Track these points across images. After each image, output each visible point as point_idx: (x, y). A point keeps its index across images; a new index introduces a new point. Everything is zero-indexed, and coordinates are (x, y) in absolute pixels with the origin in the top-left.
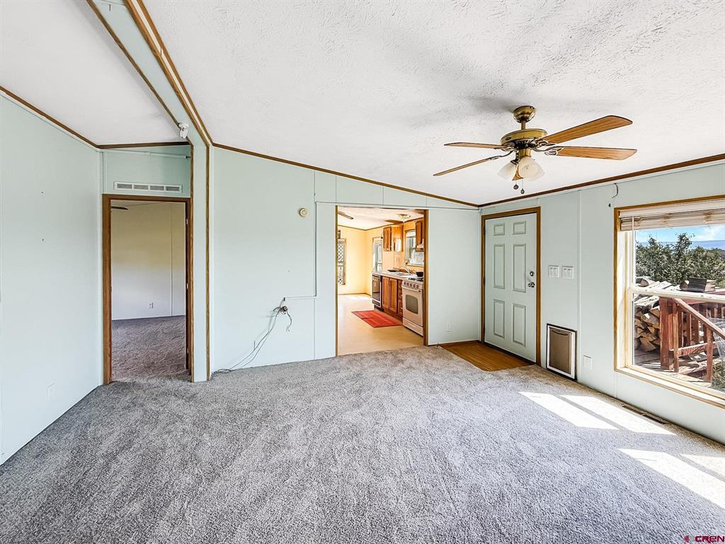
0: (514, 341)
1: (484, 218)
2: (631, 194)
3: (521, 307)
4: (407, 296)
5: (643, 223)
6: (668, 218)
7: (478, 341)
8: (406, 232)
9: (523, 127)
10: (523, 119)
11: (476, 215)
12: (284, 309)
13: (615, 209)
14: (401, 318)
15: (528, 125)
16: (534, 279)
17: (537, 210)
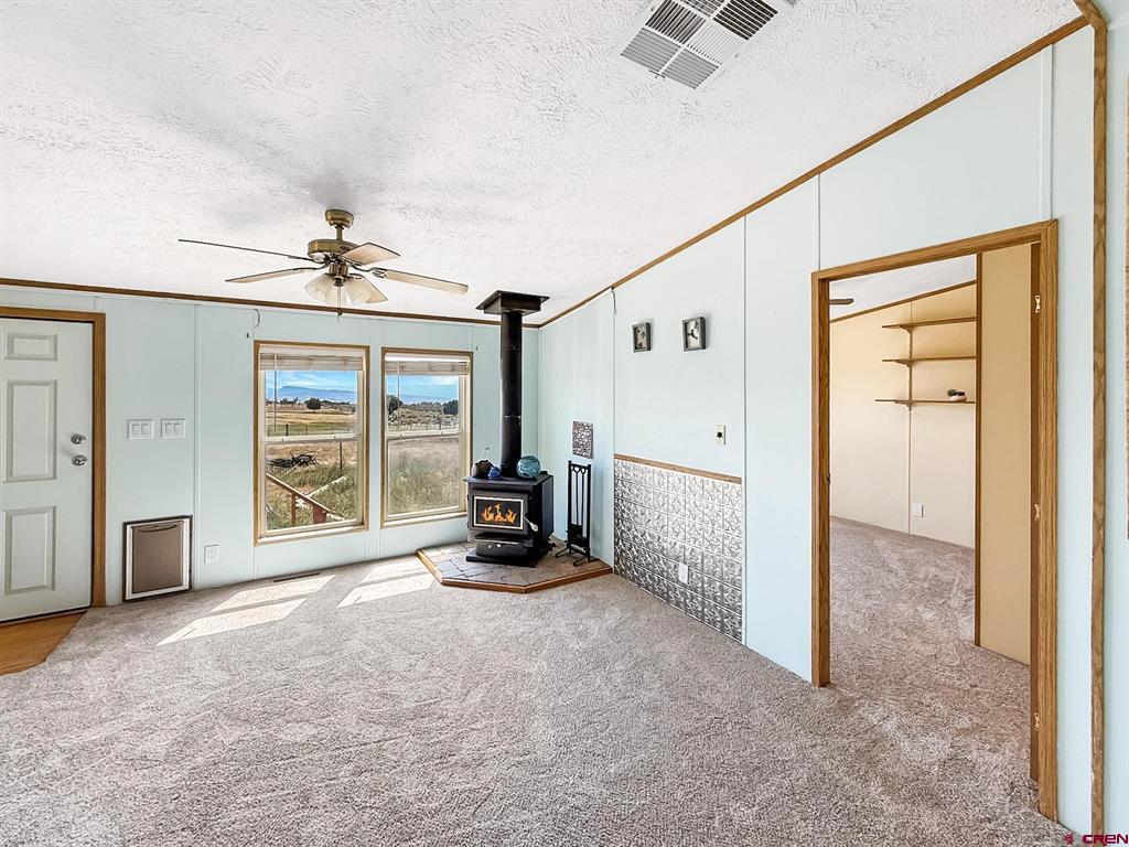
0: (10, 591)
5: (287, 362)
6: (312, 359)
9: (340, 234)
10: (340, 227)
13: (256, 342)
16: (85, 449)
17: (97, 321)
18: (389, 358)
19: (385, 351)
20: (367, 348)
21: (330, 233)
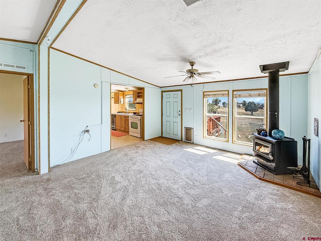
0: (174, 134)
1: (162, 92)
2: (208, 88)
3: (176, 122)
4: (131, 122)
5: (210, 96)
7: (160, 137)
8: (126, 95)
9: (192, 67)
10: (192, 65)
11: (159, 91)
12: (87, 131)
13: (203, 92)
14: (128, 132)
15: (194, 68)
16: (180, 113)
17: (181, 90)
18: (235, 93)
19: (233, 91)
20: (228, 91)
21: (190, 68)
